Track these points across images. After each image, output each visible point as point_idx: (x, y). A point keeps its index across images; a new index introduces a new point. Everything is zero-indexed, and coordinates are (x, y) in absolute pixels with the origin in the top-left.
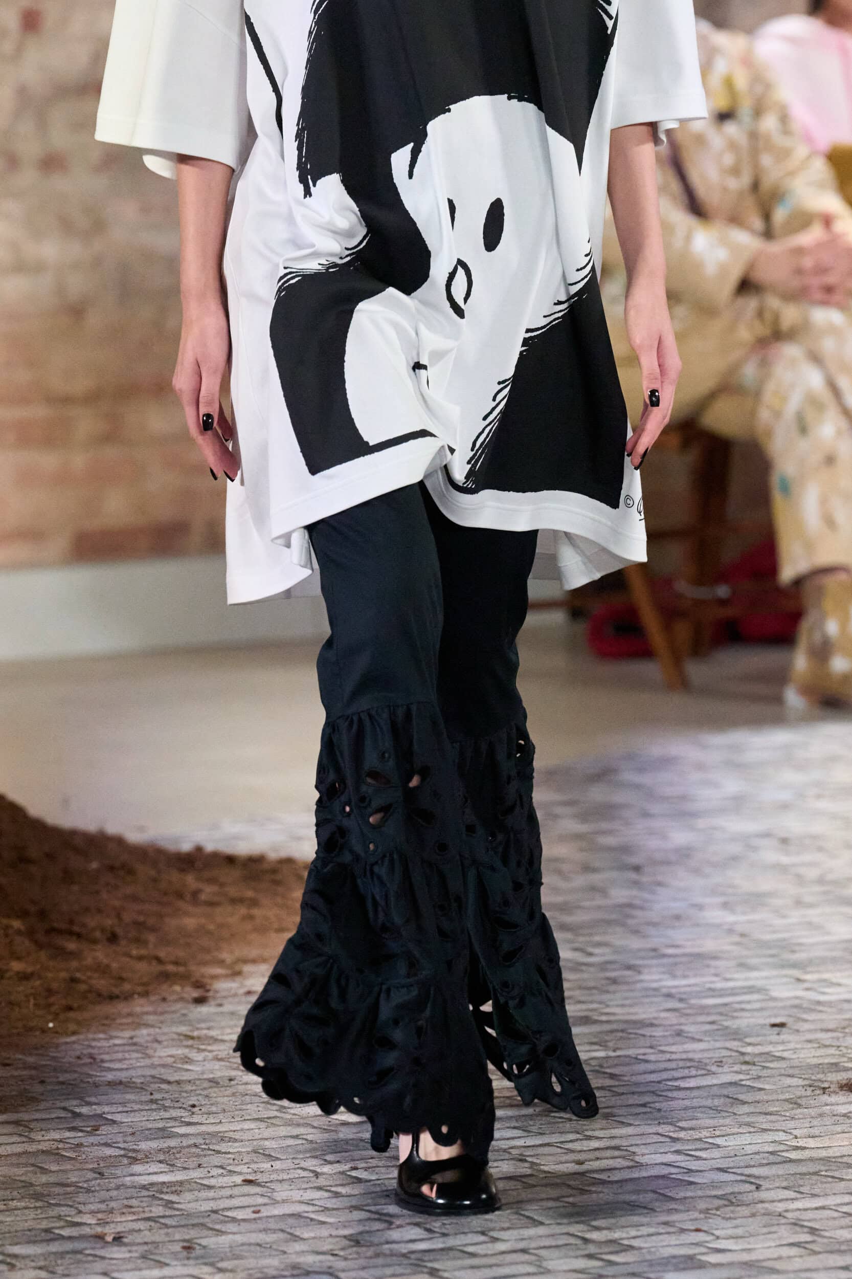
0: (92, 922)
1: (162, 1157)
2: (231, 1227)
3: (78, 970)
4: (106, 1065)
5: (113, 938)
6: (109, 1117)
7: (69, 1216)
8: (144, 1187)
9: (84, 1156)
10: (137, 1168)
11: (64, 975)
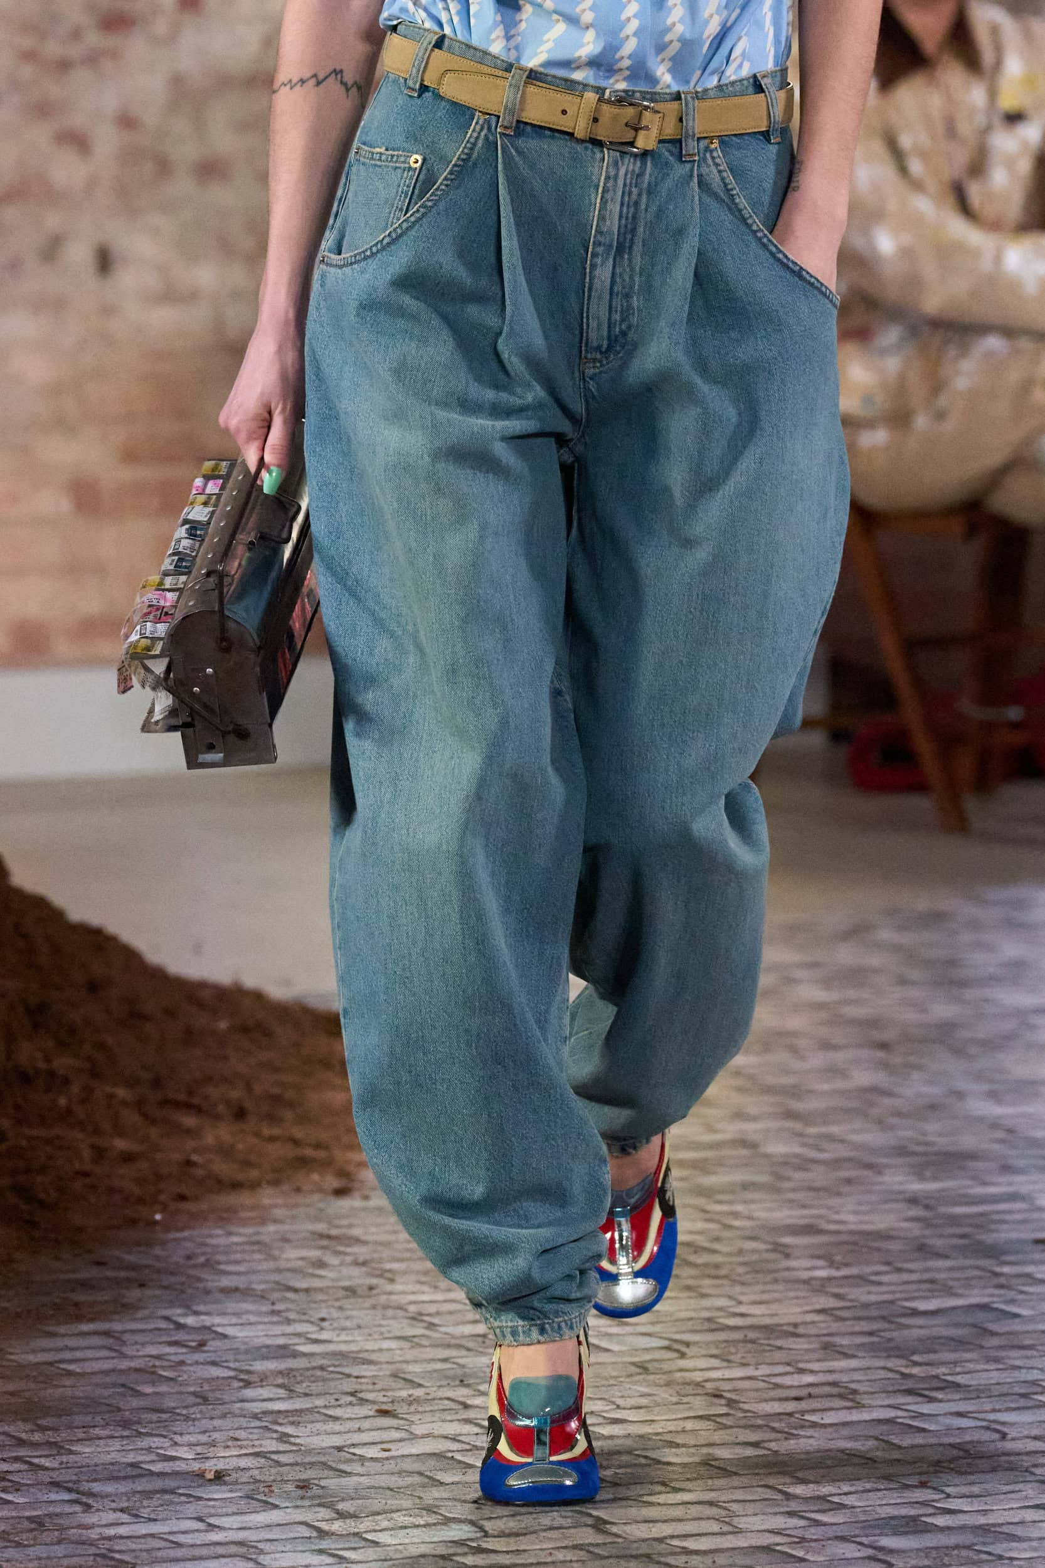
0: (214, 1092)
1: (280, 1381)
2: (357, 1468)
3: (195, 1151)
4: (222, 1267)
5: (240, 1114)
6: (219, 1330)
7: (161, 1448)
8: (255, 1417)
9: (185, 1377)
10: (249, 1393)
11: (177, 1156)
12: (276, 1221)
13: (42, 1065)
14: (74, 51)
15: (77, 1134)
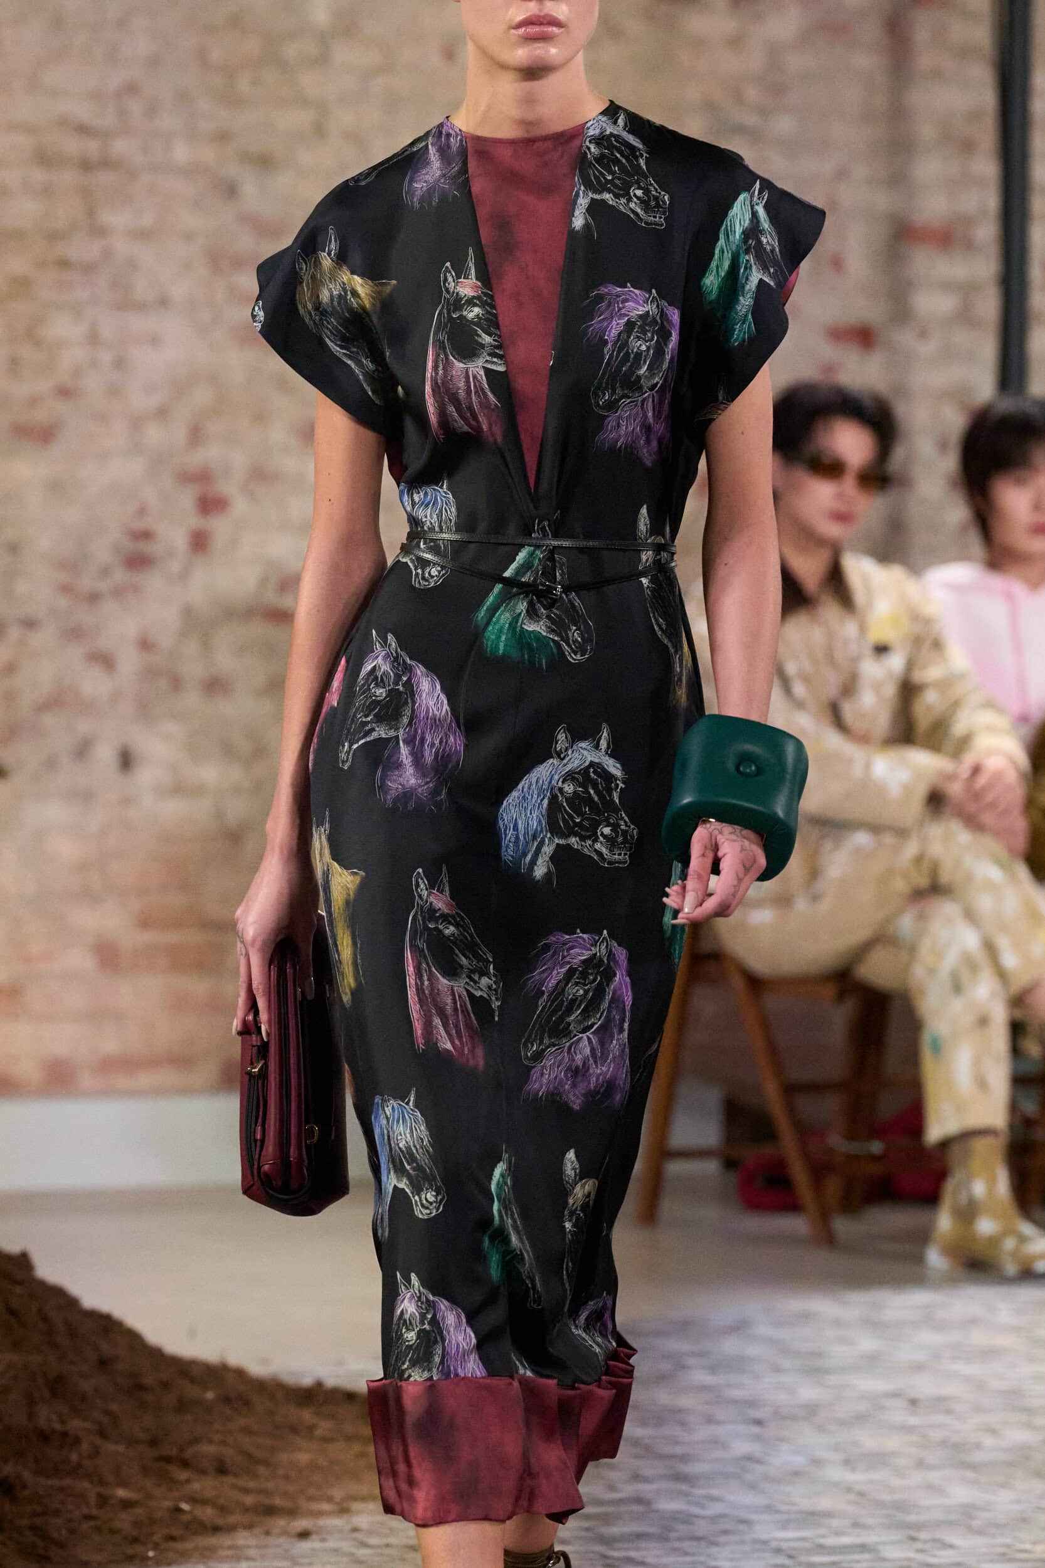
0: (200, 1450)
11: (168, 1504)
12: (248, 1559)
13: (57, 1426)
14: (103, 586)
15: (85, 1484)
